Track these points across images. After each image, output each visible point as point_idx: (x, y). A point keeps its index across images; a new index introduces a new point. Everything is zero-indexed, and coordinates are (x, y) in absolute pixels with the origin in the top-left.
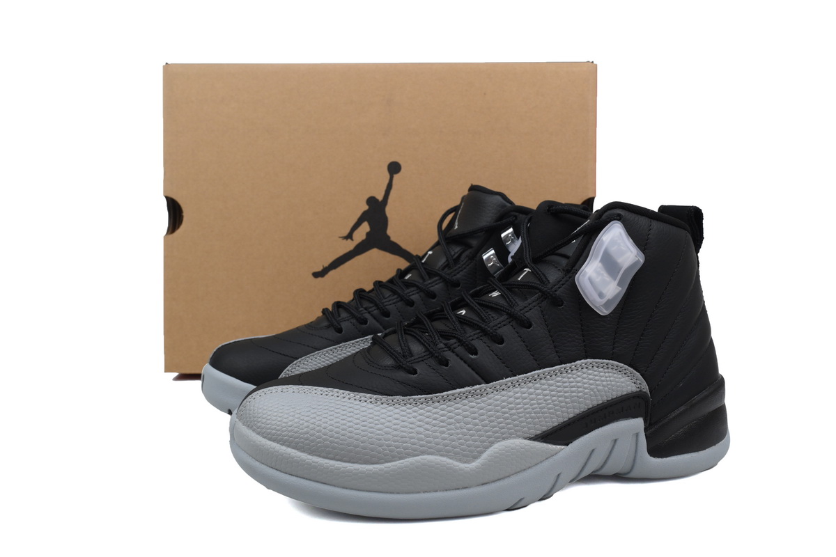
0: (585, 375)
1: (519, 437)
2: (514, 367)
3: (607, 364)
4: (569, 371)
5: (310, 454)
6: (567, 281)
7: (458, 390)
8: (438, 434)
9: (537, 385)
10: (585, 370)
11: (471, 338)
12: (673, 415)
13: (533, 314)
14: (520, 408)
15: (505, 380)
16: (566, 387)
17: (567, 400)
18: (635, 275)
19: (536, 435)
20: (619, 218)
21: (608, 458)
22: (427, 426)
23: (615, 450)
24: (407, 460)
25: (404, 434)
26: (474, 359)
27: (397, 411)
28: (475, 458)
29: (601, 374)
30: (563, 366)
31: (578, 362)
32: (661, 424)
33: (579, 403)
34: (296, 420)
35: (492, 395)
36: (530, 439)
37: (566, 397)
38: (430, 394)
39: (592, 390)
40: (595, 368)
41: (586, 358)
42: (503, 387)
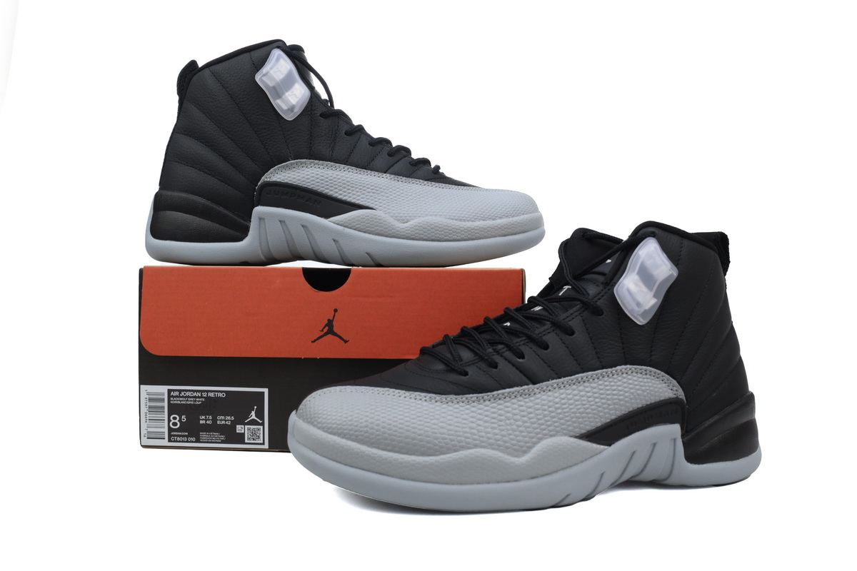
0: (625, 380)
1: (565, 435)
2: (559, 371)
3: (646, 371)
4: (611, 375)
5: (369, 446)
6: (606, 293)
7: (508, 390)
8: (489, 430)
9: (581, 388)
10: (624, 375)
11: (518, 344)
12: (708, 423)
13: (575, 323)
14: (566, 408)
15: (551, 382)
16: (608, 390)
17: (609, 402)
18: (670, 288)
19: (581, 435)
20: (653, 235)
21: (648, 461)
22: (480, 423)
23: (654, 454)
24: (461, 452)
25: (458, 428)
26: (521, 362)
27: (450, 408)
28: (525, 452)
29: (640, 380)
30: (604, 370)
31: (619, 368)
32: (696, 432)
33: (621, 405)
34: (356, 415)
35: (539, 395)
36: (576, 437)
37: (608, 400)
38: (481, 393)
39: (632, 393)
40: (634, 374)
41: (626, 364)
42: (549, 388)
